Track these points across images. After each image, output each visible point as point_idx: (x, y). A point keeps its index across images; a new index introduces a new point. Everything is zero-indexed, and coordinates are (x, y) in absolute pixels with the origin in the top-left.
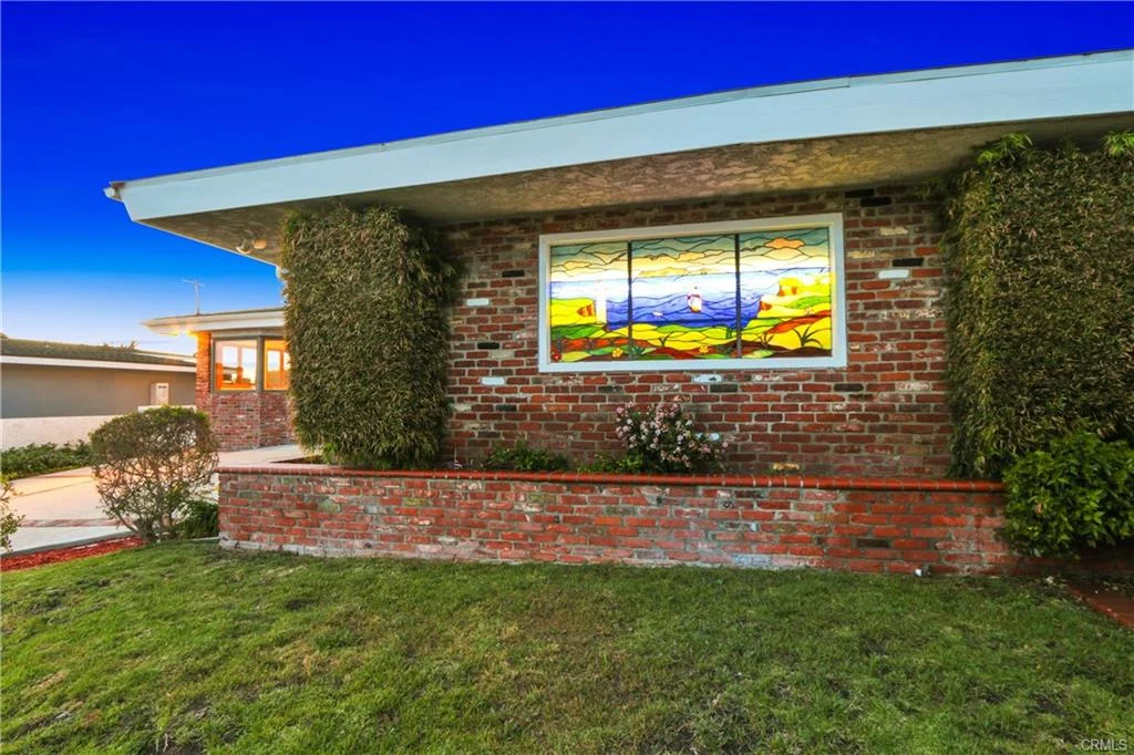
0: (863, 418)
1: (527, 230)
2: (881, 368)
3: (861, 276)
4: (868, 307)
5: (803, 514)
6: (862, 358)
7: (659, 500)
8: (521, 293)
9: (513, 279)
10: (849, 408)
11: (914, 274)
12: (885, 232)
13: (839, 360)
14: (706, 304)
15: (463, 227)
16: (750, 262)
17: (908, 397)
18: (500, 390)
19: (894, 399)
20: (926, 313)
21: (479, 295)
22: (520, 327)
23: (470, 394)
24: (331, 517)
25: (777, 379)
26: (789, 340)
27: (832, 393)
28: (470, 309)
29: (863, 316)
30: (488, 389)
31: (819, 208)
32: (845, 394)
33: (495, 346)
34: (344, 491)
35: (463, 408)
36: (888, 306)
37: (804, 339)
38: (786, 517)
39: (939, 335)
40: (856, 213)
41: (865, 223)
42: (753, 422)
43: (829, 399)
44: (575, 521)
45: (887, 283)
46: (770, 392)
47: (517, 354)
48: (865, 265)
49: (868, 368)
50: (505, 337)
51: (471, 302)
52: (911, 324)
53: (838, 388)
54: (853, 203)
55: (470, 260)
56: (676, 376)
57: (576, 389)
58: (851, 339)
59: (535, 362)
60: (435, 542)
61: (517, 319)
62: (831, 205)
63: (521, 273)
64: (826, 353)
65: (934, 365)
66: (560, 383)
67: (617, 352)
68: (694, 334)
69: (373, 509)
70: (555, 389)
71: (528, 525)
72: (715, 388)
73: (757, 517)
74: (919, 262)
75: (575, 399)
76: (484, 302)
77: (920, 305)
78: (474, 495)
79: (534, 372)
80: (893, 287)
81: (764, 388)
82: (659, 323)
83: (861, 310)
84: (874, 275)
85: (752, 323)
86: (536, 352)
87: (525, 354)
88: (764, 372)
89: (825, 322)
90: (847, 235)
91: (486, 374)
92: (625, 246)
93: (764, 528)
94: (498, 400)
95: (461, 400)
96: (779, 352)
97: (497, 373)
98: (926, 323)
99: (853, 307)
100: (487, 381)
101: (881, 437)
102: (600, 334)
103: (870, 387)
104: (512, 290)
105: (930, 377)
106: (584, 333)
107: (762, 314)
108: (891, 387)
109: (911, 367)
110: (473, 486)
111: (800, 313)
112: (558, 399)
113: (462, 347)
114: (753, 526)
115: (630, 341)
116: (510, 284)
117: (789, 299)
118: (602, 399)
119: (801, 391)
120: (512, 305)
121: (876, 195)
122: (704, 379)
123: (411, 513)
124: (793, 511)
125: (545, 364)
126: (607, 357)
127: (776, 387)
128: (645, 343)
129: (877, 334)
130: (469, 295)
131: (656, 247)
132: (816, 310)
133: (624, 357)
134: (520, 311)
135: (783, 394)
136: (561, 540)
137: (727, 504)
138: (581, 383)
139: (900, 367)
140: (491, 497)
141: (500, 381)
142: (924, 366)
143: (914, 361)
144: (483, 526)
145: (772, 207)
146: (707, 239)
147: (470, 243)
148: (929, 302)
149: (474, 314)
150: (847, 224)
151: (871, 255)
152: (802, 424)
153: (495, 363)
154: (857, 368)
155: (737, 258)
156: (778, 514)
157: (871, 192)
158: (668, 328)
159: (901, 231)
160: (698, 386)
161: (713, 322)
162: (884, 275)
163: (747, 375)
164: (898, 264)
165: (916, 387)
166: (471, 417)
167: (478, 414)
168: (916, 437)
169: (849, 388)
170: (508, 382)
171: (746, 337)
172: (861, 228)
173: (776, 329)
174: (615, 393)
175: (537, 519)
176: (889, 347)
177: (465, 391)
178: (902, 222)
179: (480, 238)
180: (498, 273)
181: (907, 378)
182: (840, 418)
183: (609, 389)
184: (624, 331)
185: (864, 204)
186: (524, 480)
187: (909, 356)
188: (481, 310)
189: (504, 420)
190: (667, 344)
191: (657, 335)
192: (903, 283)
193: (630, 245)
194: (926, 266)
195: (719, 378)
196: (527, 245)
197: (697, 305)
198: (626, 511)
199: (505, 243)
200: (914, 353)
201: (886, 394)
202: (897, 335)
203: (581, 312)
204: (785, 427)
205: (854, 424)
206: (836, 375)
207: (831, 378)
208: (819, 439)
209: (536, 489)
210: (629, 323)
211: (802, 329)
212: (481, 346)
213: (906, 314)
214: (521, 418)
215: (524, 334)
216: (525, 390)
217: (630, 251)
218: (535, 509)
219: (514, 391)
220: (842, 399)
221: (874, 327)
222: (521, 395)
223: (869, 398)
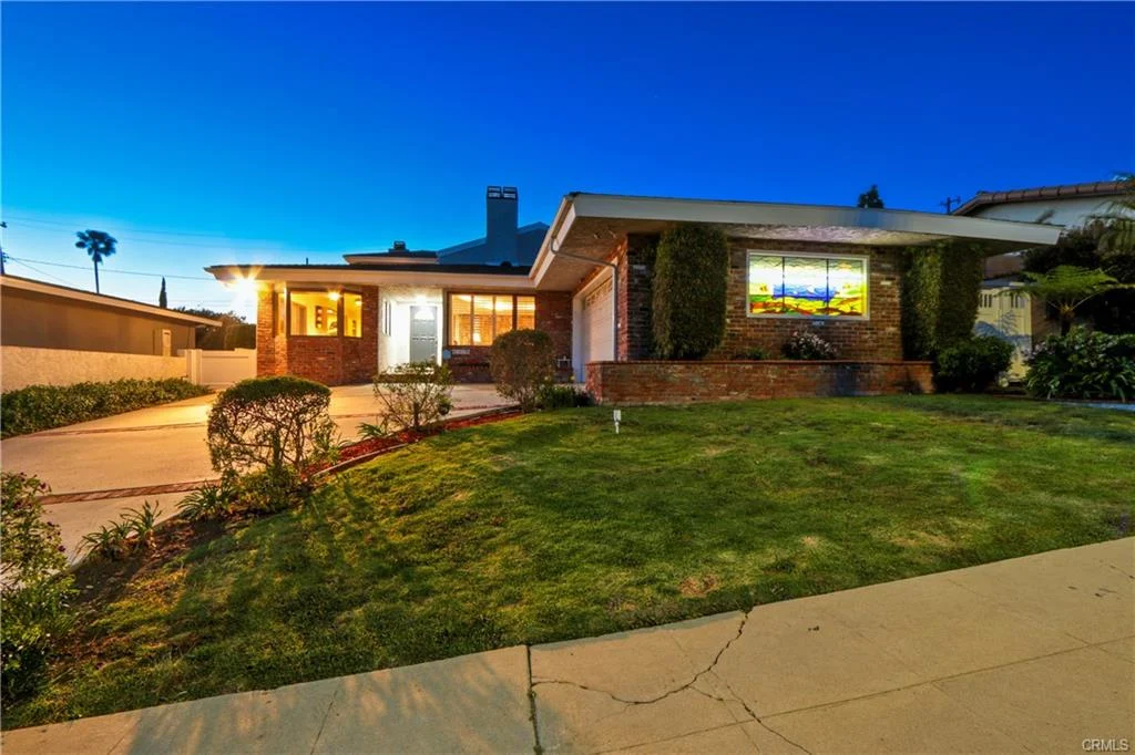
0: (874, 342)
1: (740, 246)
2: (881, 321)
3: (874, 283)
4: (877, 296)
6: (874, 317)
8: (737, 276)
9: (733, 269)
10: (870, 337)
11: (892, 284)
12: (883, 265)
13: (866, 317)
14: (815, 290)
16: (832, 272)
17: (889, 334)
19: (885, 334)
20: (896, 300)
22: (737, 294)
25: (845, 325)
26: (846, 308)
27: (864, 331)
29: (875, 300)
31: (859, 253)
32: (869, 332)
34: (681, 372)
36: (884, 296)
37: (852, 308)
39: (899, 309)
40: (873, 257)
41: (877, 261)
42: (835, 343)
43: (863, 333)
44: (790, 381)
45: (883, 286)
46: (842, 329)
47: (736, 308)
48: (877, 278)
49: (876, 321)
52: (890, 304)
53: (866, 329)
54: (872, 253)
56: (805, 321)
57: (763, 326)
58: (870, 309)
59: (744, 312)
60: (728, 395)
61: (736, 290)
62: (864, 252)
63: (738, 267)
64: (860, 314)
65: (898, 321)
66: (756, 323)
67: (778, 310)
68: (810, 303)
70: (753, 326)
71: (772, 384)
72: (822, 327)
74: (894, 279)
75: (761, 331)
77: (893, 297)
78: (748, 371)
79: (743, 316)
80: (885, 288)
81: (839, 327)
82: (796, 297)
83: (875, 297)
84: (879, 283)
85: (833, 300)
86: (745, 307)
87: (740, 308)
88: (838, 321)
89: (859, 302)
90: (869, 265)
92: (782, 259)
96: (843, 313)
98: (895, 304)
99: (871, 296)
101: (880, 350)
102: (770, 300)
103: (877, 329)
104: (732, 275)
105: (896, 326)
106: (763, 299)
107: (837, 296)
108: (884, 329)
109: (890, 321)
110: (747, 367)
111: (850, 297)
112: (755, 330)
115: (784, 305)
117: (847, 290)
118: (775, 331)
119: (853, 330)
121: (881, 250)
122: (817, 323)
123: (717, 381)
124: (872, 374)
125: (748, 313)
126: (773, 312)
127: (845, 328)
128: (790, 306)
129: (880, 307)
131: (795, 262)
132: (855, 296)
133: (781, 312)
134: (737, 286)
135: (847, 331)
139: (887, 321)
140: (756, 372)
141: (727, 320)
142: (894, 321)
143: (891, 319)
144: (751, 386)
145: (844, 249)
146: (816, 260)
148: (897, 295)
150: (871, 261)
151: (878, 275)
152: (853, 344)
154: (872, 321)
155: (828, 270)
157: (878, 249)
158: (800, 300)
159: (889, 266)
160: (815, 326)
161: (818, 298)
162: (883, 283)
164: (888, 279)
165: (892, 329)
168: (892, 350)
169: (870, 329)
171: (831, 306)
172: (874, 263)
173: (842, 303)
174: (780, 329)
175: (775, 380)
176: (884, 313)
178: (889, 262)
181: (889, 326)
182: (866, 341)
183: (778, 326)
184: (780, 300)
185: (876, 253)
186: (771, 364)
187: (890, 317)
189: (729, 341)
190: (800, 307)
191: (795, 302)
192: (889, 287)
193: (784, 259)
194: (896, 281)
195: (823, 323)
196: (740, 253)
197: (812, 290)
201: (882, 332)
202: (886, 308)
203: (762, 289)
204: (847, 345)
205: (871, 344)
206: (865, 323)
207: (863, 325)
209: (776, 367)
210: (783, 296)
211: (851, 304)
214: (738, 339)
215: (738, 298)
216: (739, 326)
217: (783, 262)
218: (775, 377)
219: (734, 326)
220: (867, 334)
221: (879, 304)
222: (737, 328)
223: (876, 333)
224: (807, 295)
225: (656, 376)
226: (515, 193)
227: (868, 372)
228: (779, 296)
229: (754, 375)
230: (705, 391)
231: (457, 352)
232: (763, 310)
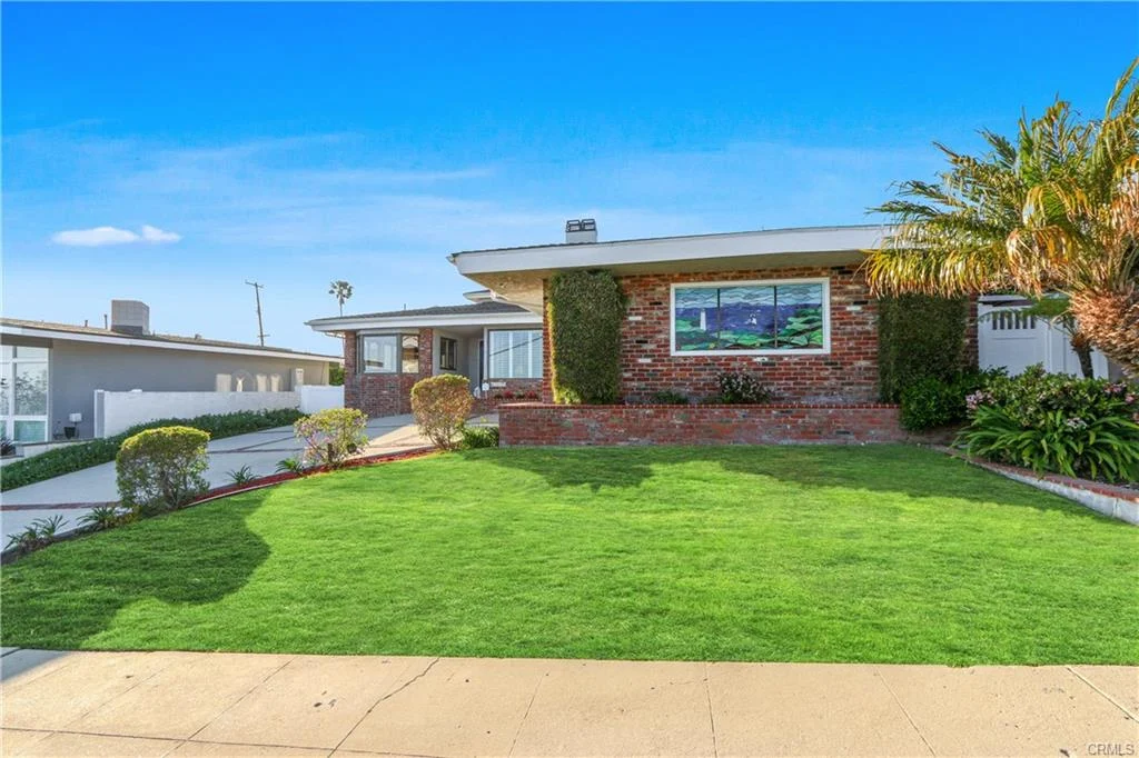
0: (838, 378)
1: (664, 280)
2: (847, 354)
3: (838, 309)
4: (841, 324)
5: (812, 420)
6: (838, 349)
7: (744, 416)
8: (660, 313)
9: (655, 307)
10: (832, 373)
11: (863, 308)
12: (850, 287)
13: (827, 350)
15: (627, 277)
16: (782, 300)
17: (860, 369)
18: (648, 365)
19: (853, 369)
20: (868, 328)
21: (636, 314)
22: (660, 332)
23: (631, 367)
24: (568, 429)
25: (796, 359)
26: (801, 340)
27: (823, 366)
28: (631, 322)
29: (839, 329)
30: (642, 365)
31: (818, 275)
32: (829, 367)
33: (646, 342)
34: (575, 416)
35: (626, 375)
36: (851, 324)
37: (809, 340)
38: (804, 422)
39: (875, 338)
40: (836, 278)
41: (840, 283)
42: (783, 382)
43: (821, 369)
44: (702, 427)
45: (850, 313)
46: (792, 366)
47: (658, 346)
48: (840, 303)
49: (841, 354)
50: (651, 337)
51: (631, 318)
52: (860, 333)
53: (826, 364)
54: (835, 273)
55: (631, 295)
56: (744, 358)
57: (690, 364)
58: (832, 340)
59: (669, 350)
61: (658, 328)
62: (824, 273)
63: (660, 303)
64: (820, 347)
65: (872, 353)
66: (682, 361)
67: (712, 345)
68: (753, 337)
69: (593, 426)
70: (679, 365)
71: (677, 430)
72: (765, 364)
73: (791, 422)
74: (866, 303)
75: (690, 370)
76: (640, 318)
77: (866, 324)
78: (649, 416)
79: (668, 355)
80: (854, 315)
81: (789, 364)
83: (838, 326)
84: (844, 308)
86: (669, 345)
87: (662, 346)
88: (790, 356)
89: (820, 331)
90: (831, 288)
91: (641, 357)
92: (716, 290)
93: (793, 427)
94: (647, 371)
95: (626, 371)
96: (797, 346)
97: (646, 356)
98: (868, 332)
99: (835, 324)
100: (641, 361)
101: (847, 388)
103: (842, 364)
104: (654, 312)
105: (871, 358)
106: (693, 336)
107: (788, 327)
108: (851, 364)
109: (861, 354)
110: (647, 411)
112: (681, 370)
113: (626, 342)
114: (789, 427)
115: (719, 340)
116: (654, 309)
117: (802, 319)
118: (705, 370)
119: (807, 366)
120: (655, 320)
121: (846, 269)
122: (759, 359)
123: (614, 426)
124: (807, 419)
125: (673, 353)
126: (707, 348)
127: (796, 364)
128: (726, 341)
129: (845, 337)
130: (630, 314)
131: (732, 291)
133: (715, 348)
134: (660, 323)
135: (798, 367)
136: (694, 437)
137: (776, 416)
138: (693, 362)
139: (857, 354)
140: (658, 417)
141: (649, 361)
142: (867, 353)
143: (863, 351)
144: (652, 431)
145: (794, 273)
147: (631, 287)
148: (870, 322)
149: (633, 325)
150: (831, 283)
151: (843, 299)
152: (808, 382)
153: (645, 351)
154: (835, 354)
155: (776, 298)
156: (800, 421)
157: (842, 268)
159: (858, 287)
160: (755, 363)
162: (848, 309)
163: (781, 357)
164: (856, 303)
165: (863, 363)
166: (632, 380)
167: (636, 378)
168: (864, 388)
169: (831, 364)
170: (654, 361)
171: (780, 338)
172: (838, 285)
174: (712, 367)
175: (682, 426)
176: (851, 345)
177: (629, 366)
178: (857, 283)
179: (636, 284)
180: (647, 303)
181: (859, 359)
182: (826, 379)
183: (709, 364)
184: (715, 335)
185: (840, 273)
186: (673, 408)
187: (860, 349)
188: (637, 322)
189: (651, 382)
190: (739, 342)
191: (733, 337)
192: (858, 313)
193: (719, 290)
194: (869, 305)
195: (766, 359)
196: (664, 289)
197: (755, 322)
198: (728, 422)
199: (651, 287)
200: (862, 347)
201: (849, 367)
202: (855, 338)
203: (692, 324)
204: (800, 384)
205: (833, 381)
206: (825, 357)
207: (823, 359)
208: (817, 388)
209: (681, 412)
210: (718, 330)
211: (808, 335)
212: (637, 342)
213: (859, 328)
214: (660, 380)
215: (662, 336)
216: (662, 365)
217: (719, 293)
218: (681, 422)
219: (657, 366)
220: (827, 369)
221: (844, 334)
222: (660, 368)
223: (841, 369)
225: (549, 420)
226: (593, 223)
227: (804, 417)
228: (713, 331)
229: (655, 420)
230: (602, 436)
231: (494, 384)
232: (694, 347)
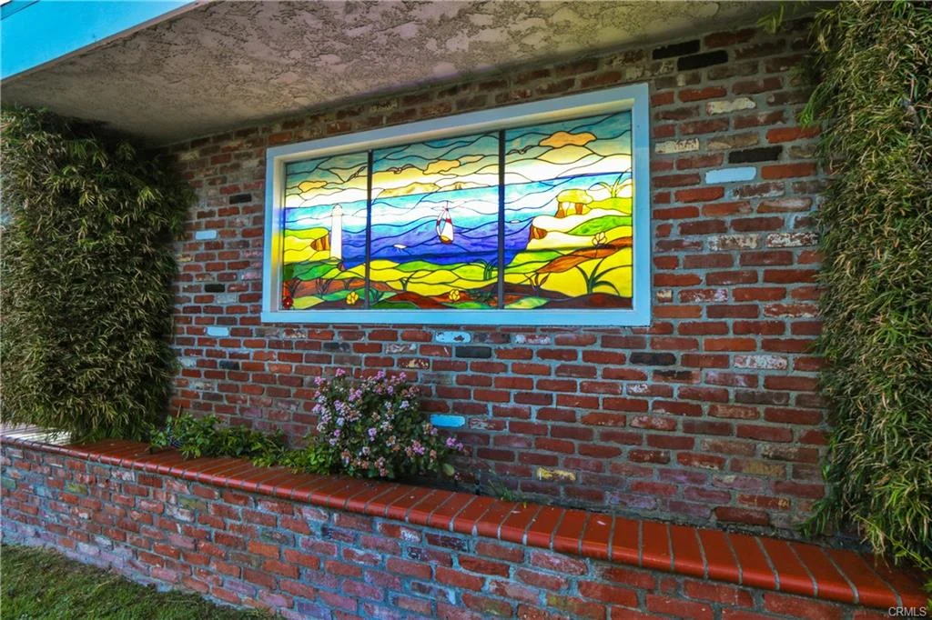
0: (675, 408)
1: (255, 143)
2: (705, 329)
3: (677, 181)
4: (686, 230)
5: (530, 591)
6: (676, 312)
7: (325, 530)
8: (248, 222)
9: (240, 206)
10: (653, 391)
11: (765, 173)
12: (717, 107)
13: (640, 316)
14: (459, 231)
15: (195, 144)
16: (522, 170)
17: (751, 380)
18: (224, 342)
19: (727, 380)
20: (783, 239)
21: (208, 226)
22: (246, 264)
23: (196, 347)
25: (546, 342)
26: (569, 282)
27: (627, 366)
28: (199, 243)
29: (678, 245)
30: (213, 341)
31: (614, 80)
32: (647, 370)
33: (219, 289)
35: (188, 362)
36: (720, 228)
37: (592, 281)
38: (501, 590)
39: (804, 276)
40: (671, 81)
41: (685, 96)
42: (512, 404)
43: (622, 376)
44: (228, 542)
45: (719, 190)
46: (536, 360)
47: (242, 299)
48: (684, 162)
49: (685, 329)
50: (230, 277)
51: (200, 235)
52: (759, 257)
53: (636, 359)
54: (666, 66)
55: (199, 184)
56: (421, 334)
57: (300, 344)
58: (658, 281)
59: (258, 309)
60: (94, 542)
61: (244, 255)
62: (632, 72)
63: (247, 198)
64: (625, 303)
65: (797, 328)
66: (283, 336)
67: (352, 298)
68: (443, 274)
69: (42, 491)
70: (276, 345)
72: (463, 352)
73: (458, 581)
74: (775, 153)
75: (298, 358)
76: (211, 235)
77: (774, 225)
78: (128, 488)
79: (256, 321)
80: (729, 197)
81: (528, 354)
82: (401, 259)
83: (675, 234)
84: (698, 178)
85: (520, 258)
86: (260, 297)
87: (248, 298)
88: (529, 331)
89: (624, 256)
90: (654, 117)
91: (211, 322)
92: (365, 157)
93: (466, 601)
94: (221, 355)
95: (187, 353)
96: (556, 300)
97: (222, 322)
98: (786, 256)
99: (663, 231)
100: (212, 331)
101: (703, 442)
102: (334, 273)
103: (687, 360)
104: (239, 219)
105: (791, 346)
106: (317, 272)
107: (534, 244)
108: (722, 362)
109: (757, 328)
111: (587, 241)
112: (281, 357)
113: (190, 289)
114: (452, 597)
115: (368, 282)
116: (236, 212)
117: (573, 221)
118: (327, 359)
119: (580, 361)
120: (239, 238)
121: (703, 50)
122: (447, 338)
123: (73, 501)
124: (513, 582)
125: (271, 312)
126: (341, 304)
127: (545, 354)
128: (384, 286)
129: (701, 273)
130: (198, 227)
131: (400, 156)
132: (611, 236)
133: (359, 305)
134: (246, 245)
135: (554, 364)
136: (213, 566)
137: (416, 553)
138: (305, 337)
139: (738, 329)
140: (143, 493)
141: (224, 332)
142: (780, 327)
143: (763, 318)
144: (136, 530)
145: (544, 84)
146: (464, 141)
147: (200, 164)
148: (791, 220)
149: (202, 249)
150: (655, 101)
151: (692, 147)
152: (581, 412)
153: (219, 310)
154: (666, 329)
155: (502, 165)
156: (490, 583)
157: (694, 45)
158: (412, 265)
159: (745, 103)
160: (440, 348)
161: (468, 257)
162: (713, 177)
163: (505, 333)
164: (737, 158)
165: (765, 362)
166: (195, 374)
167: (203, 370)
168: (764, 447)
169: (654, 359)
170: (233, 333)
171: (511, 278)
172: (678, 104)
173: (552, 266)
174: (341, 352)
175: (188, 531)
176: (719, 297)
177: (192, 342)
179: (209, 158)
180: (226, 199)
181: (750, 347)
182: (639, 406)
183: (334, 347)
184: (360, 270)
185: (682, 66)
187: (754, 311)
188: (209, 244)
189: (228, 381)
190: (410, 288)
191: (399, 275)
192: (745, 190)
193: (370, 155)
194: (786, 159)
195: (467, 337)
196: (254, 163)
197: (447, 233)
198: (285, 539)
199: (234, 161)
200: (762, 305)
201: (713, 373)
202: (735, 277)
203: (314, 245)
204: (555, 415)
205: (660, 417)
206: (633, 338)
207: (627, 343)
208: (607, 436)
209: (187, 490)
210: (367, 258)
211: (588, 266)
212: (209, 288)
214: (243, 378)
215: (250, 275)
216: (248, 344)
217: (371, 163)
219: (236, 344)
220: (643, 377)
221: (696, 262)
222: (244, 350)
223: (685, 376)
224: (437, 249)
228: (356, 261)
232: (316, 300)
